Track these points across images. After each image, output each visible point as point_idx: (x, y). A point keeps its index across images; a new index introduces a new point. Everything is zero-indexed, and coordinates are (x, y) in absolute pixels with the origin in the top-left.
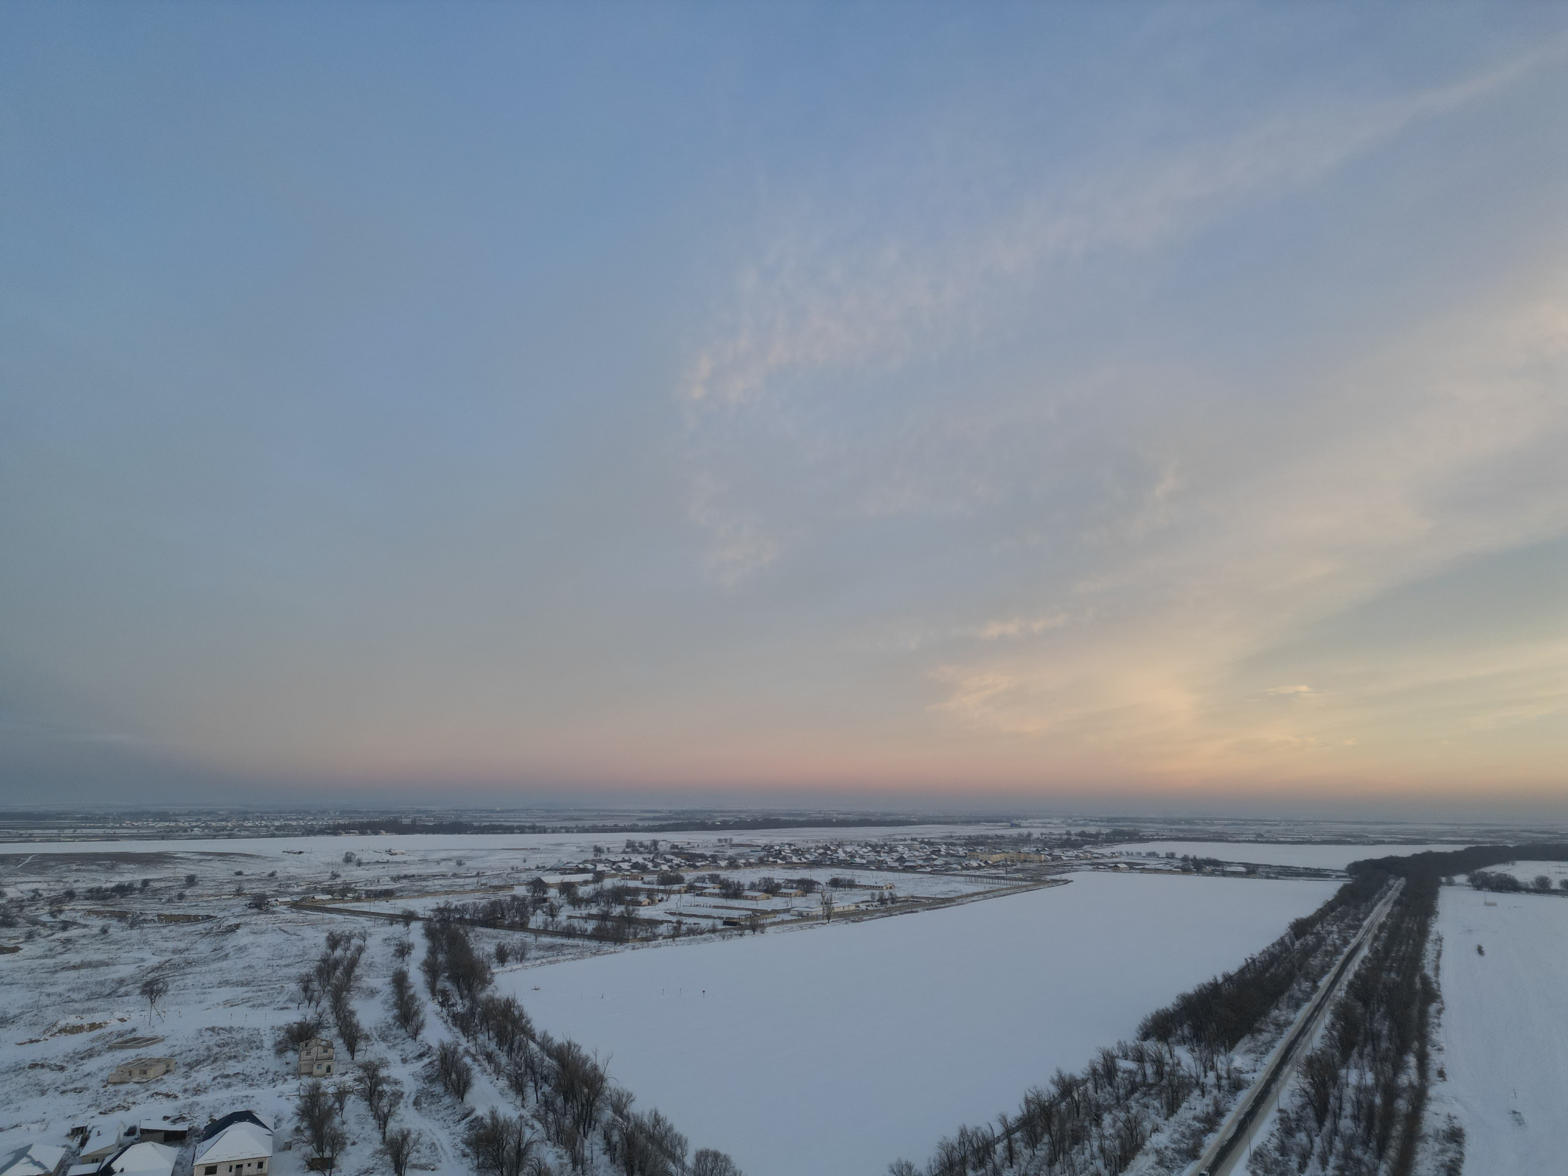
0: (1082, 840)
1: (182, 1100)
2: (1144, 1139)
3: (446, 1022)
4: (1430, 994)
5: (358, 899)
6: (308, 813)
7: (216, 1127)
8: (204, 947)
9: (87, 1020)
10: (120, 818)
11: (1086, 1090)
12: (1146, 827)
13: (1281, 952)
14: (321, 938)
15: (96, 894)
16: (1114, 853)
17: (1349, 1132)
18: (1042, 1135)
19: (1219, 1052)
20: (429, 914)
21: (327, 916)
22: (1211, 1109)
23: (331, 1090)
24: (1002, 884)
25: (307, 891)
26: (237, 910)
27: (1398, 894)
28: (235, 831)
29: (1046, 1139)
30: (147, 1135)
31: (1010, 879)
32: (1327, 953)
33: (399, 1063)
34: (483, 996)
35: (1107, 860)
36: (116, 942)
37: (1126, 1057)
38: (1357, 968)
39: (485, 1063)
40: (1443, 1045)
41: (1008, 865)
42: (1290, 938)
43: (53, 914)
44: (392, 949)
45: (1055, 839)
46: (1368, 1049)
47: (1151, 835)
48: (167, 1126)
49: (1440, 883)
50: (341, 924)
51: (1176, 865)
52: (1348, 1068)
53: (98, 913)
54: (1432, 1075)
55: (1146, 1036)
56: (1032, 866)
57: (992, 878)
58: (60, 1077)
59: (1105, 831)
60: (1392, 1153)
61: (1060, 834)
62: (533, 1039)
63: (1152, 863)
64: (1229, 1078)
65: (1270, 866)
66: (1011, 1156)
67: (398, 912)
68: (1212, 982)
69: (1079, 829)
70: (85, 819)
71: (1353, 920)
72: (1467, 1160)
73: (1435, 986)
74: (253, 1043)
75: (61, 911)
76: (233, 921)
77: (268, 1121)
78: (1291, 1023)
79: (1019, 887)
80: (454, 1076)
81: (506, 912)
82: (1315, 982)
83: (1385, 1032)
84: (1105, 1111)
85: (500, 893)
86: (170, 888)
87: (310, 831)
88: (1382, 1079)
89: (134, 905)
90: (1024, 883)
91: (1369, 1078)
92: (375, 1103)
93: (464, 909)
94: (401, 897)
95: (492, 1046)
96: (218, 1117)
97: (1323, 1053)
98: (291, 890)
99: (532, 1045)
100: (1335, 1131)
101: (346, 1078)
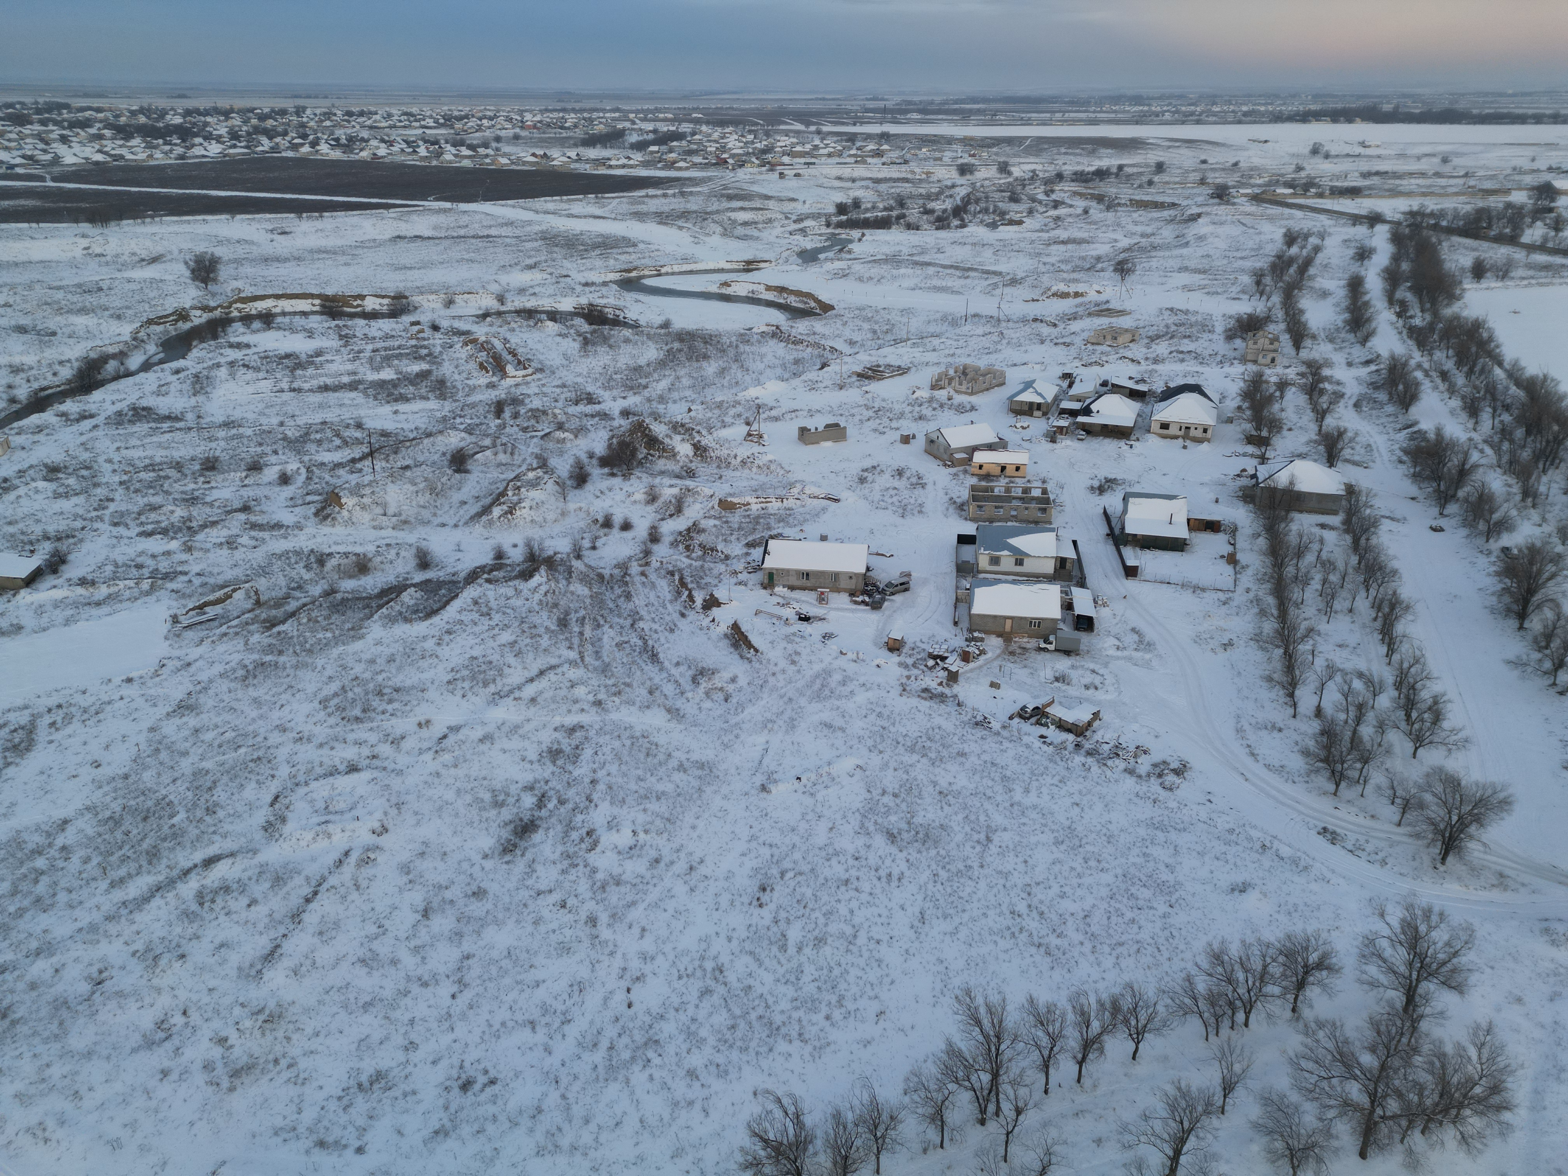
1: (1144, 366)
3: (1400, 333)
5: (1321, 195)
6: (1277, 96)
7: (1170, 393)
8: (1168, 233)
9: (1072, 289)
10: (1100, 102)
14: (1278, 234)
15: (1080, 177)
20: (1398, 217)
21: (1287, 211)
23: (1274, 379)
25: (1269, 184)
26: (1200, 199)
28: (1203, 117)
30: (1116, 389)
33: (1344, 366)
34: (1448, 312)
36: (1095, 223)
39: (1439, 381)
43: (1047, 194)
44: (1351, 252)
48: (1131, 385)
50: (1300, 221)
53: (1081, 195)
58: (1054, 332)
62: (1500, 364)
67: (1363, 212)
70: (1072, 103)
74: (1206, 327)
75: (1052, 191)
76: (1195, 210)
77: (1215, 397)
80: (1401, 387)
81: (1495, 220)
85: (1492, 198)
86: (1141, 174)
87: (1278, 118)
89: (1110, 188)
92: (1315, 397)
93: (1442, 214)
94: (1369, 196)
95: (1449, 365)
96: (1172, 385)
98: (1253, 181)
99: (1498, 372)
101: (1288, 371)
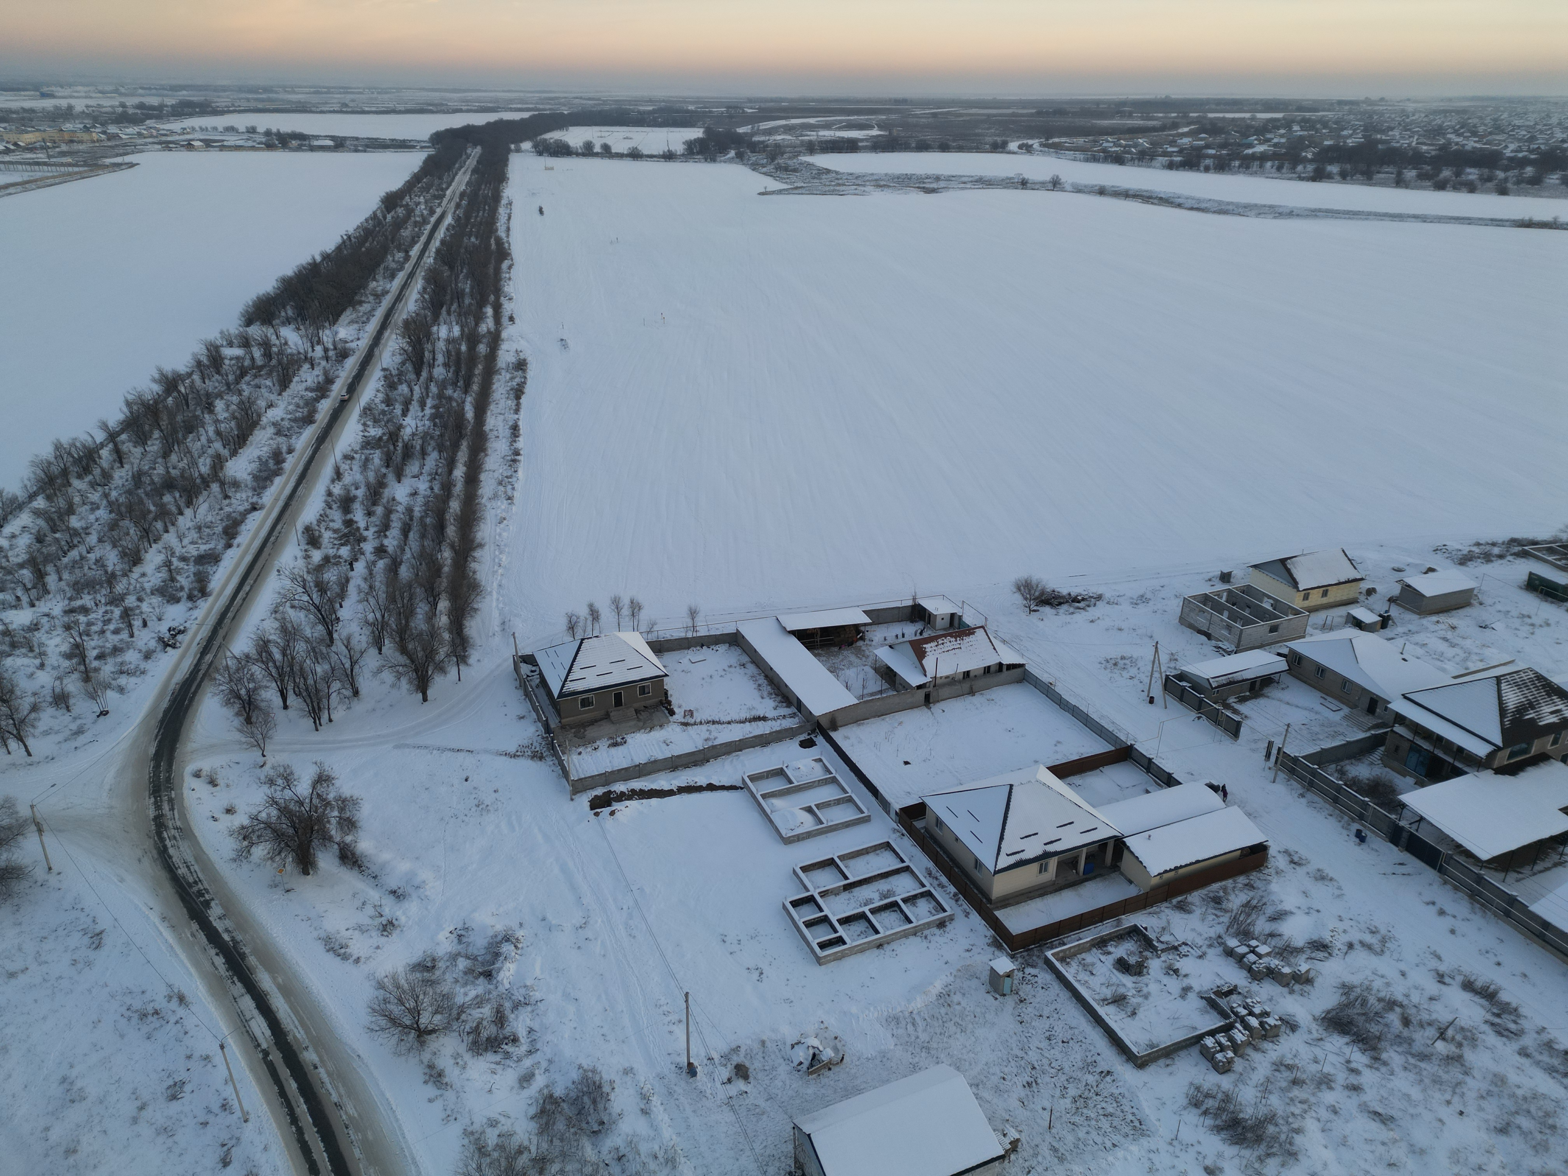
0: (142, 114)
2: (259, 416)
4: (503, 253)
11: (193, 382)
12: (218, 97)
13: (374, 226)
16: (185, 129)
17: (441, 377)
18: (151, 432)
19: (324, 327)
22: (321, 379)
24: (46, 171)
27: (475, 163)
29: (156, 434)
31: (55, 165)
32: (416, 224)
35: (177, 138)
37: (230, 344)
38: (442, 236)
40: (513, 294)
41: (49, 148)
42: (382, 212)
45: (106, 113)
46: (455, 306)
47: (226, 107)
49: (509, 151)
51: (258, 140)
52: (439, 325)
54: (505, 320)
55: (249, 322)
56: (81, 147)
57: (29, 164)
59: (170, 101)
60: (475, 387)
61: (112, 107)
63: (231, 140)
64: (335, 349)
65: (357, 139)
66: (120, 457)
68: (310, 261)
69: (136, 100)
71: (437, 190)
72: (529, 382)
73: (506, 245)
78: (387, 292)
79: (70, 174)
82: (407, 252)
83: (467, 290)
84: (216, 398)
88: (466, 330)
90: (76, 169)
91: (456, 331)
97: (417, 314)
100: (431, 378)
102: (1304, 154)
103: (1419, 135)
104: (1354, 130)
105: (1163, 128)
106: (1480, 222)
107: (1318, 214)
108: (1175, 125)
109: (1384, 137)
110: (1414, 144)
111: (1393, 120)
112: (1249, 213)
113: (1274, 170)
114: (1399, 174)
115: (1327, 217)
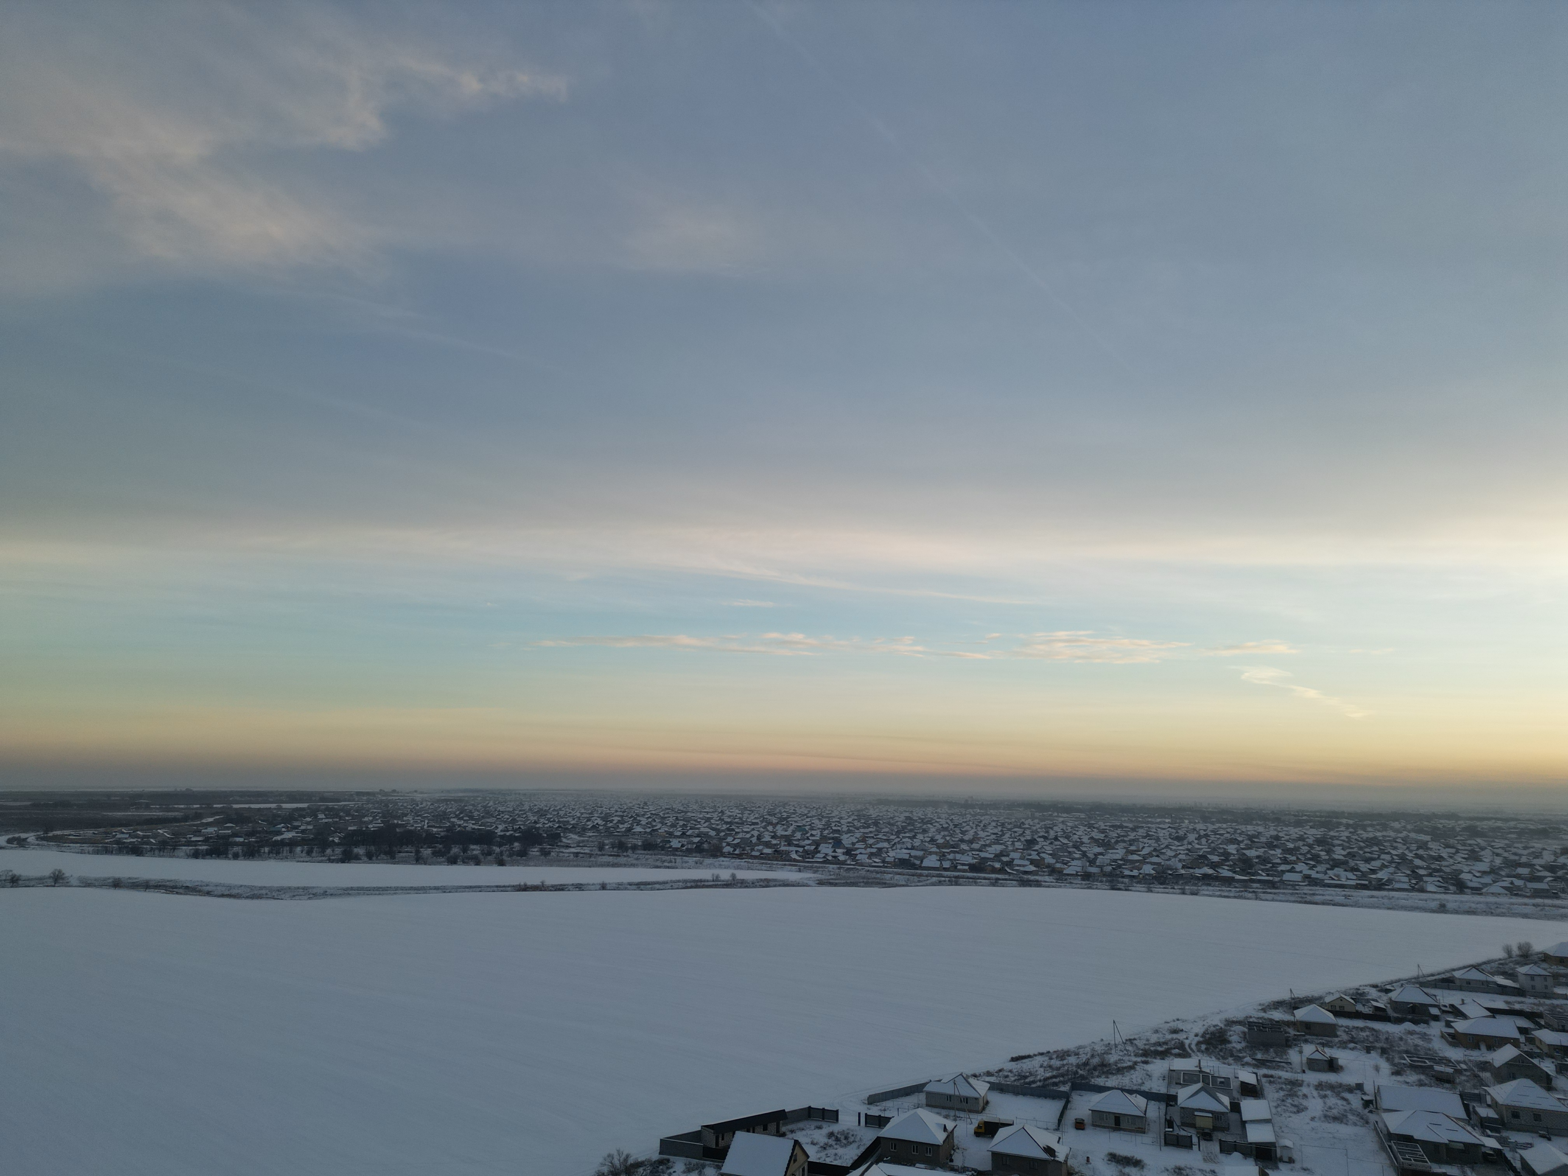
102: (331, 839)
103: (429, 820)
104: (374, 817)
105: (186, 819)
106: (489, 889)
107: (350, 892)
108: (198, 816)
109: (400, 822)
110: (425, 827)
111: (406, 808)
112: (283, 896)
113: (304, 854)
114: (418, 852)
115: (359, 894)
